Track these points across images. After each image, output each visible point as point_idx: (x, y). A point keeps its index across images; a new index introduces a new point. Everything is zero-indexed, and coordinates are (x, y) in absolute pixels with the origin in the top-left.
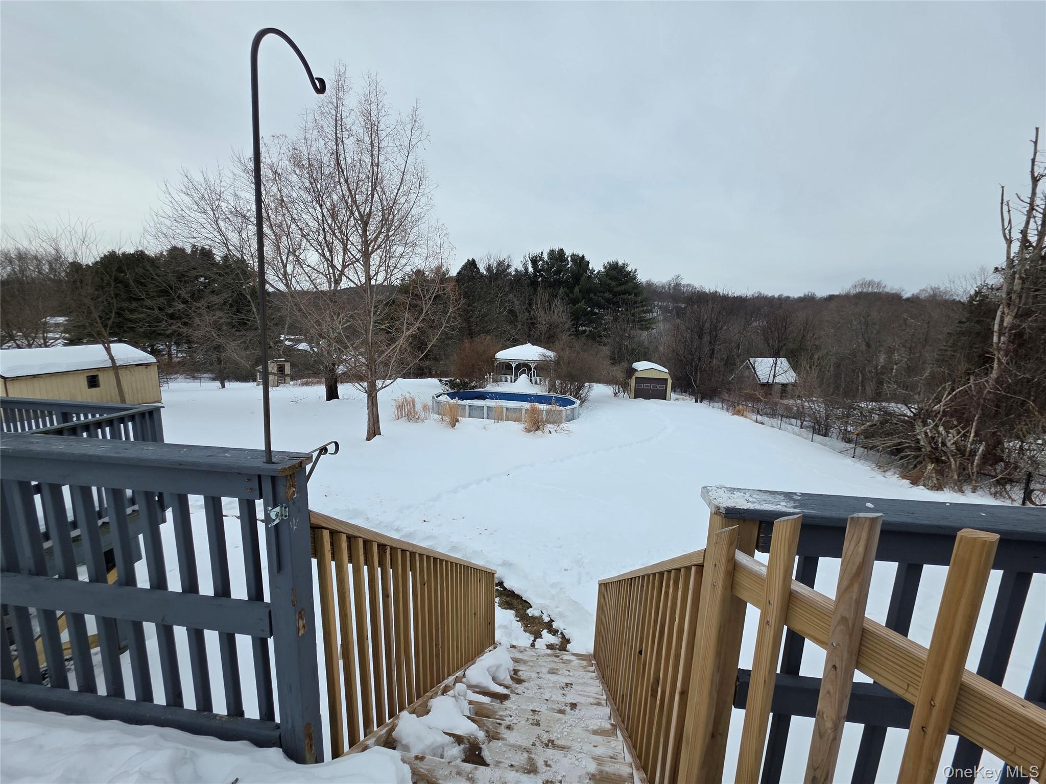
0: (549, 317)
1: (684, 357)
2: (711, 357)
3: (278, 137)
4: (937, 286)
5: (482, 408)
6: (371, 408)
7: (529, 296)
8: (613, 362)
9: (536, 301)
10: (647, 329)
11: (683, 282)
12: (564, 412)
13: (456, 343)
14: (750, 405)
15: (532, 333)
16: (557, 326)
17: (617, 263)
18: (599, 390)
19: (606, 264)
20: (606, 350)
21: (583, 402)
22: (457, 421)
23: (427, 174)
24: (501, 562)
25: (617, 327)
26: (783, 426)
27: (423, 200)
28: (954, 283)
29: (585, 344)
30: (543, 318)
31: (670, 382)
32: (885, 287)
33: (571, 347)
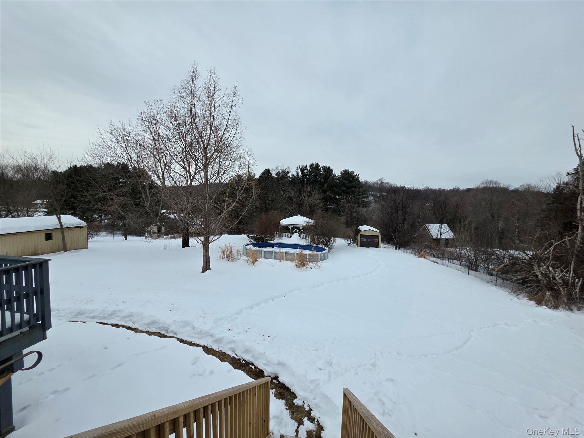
0: (311, 201)
1: (388, 223)
2: (403, 223)
3: (158, 101)
4: (530, 183)
5: (271, 253)
6: (205, 253)
7: (300, 188)
8: (347, 226)
9: (303, 192)
10: (366, 207)
11: (385, 181)
12: (319, 256)
13: (258, 215)
14: (428, 251)
15: (301, 209)
16: (315, 206)
17: (348, 171)
18: (339, 242)
19: (342, 171)
20: (343, 219)
21: (330, 249)
22: (256, 260)
23: (241, 121)
24: (276, 362)
25: (349, 206)
26: (450, 264)
27: (239, 135)
28: (542, 181)
29: (331, 216)
30: (307, 201)
31: (380, 238)
32: (500, 184)
33: (323, 217)
